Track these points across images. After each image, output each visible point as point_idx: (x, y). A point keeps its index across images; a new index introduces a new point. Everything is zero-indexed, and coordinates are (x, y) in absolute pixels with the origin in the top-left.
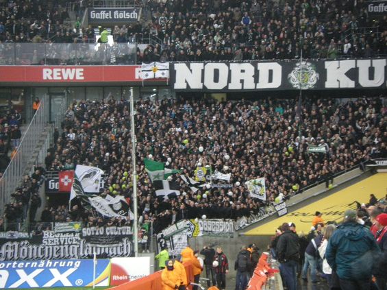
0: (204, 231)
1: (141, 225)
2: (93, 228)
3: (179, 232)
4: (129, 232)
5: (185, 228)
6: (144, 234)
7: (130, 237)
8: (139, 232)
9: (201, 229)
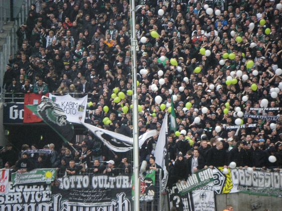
0: (239, 184)
1: (144, 174)
2: (72, 178)
3: (202, 185)
4: (126, 185)
5: (212, 180)
6: (150, 188)
7: (129, 192)
8: (141, 184)
9: (236, 182)
